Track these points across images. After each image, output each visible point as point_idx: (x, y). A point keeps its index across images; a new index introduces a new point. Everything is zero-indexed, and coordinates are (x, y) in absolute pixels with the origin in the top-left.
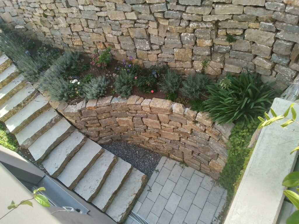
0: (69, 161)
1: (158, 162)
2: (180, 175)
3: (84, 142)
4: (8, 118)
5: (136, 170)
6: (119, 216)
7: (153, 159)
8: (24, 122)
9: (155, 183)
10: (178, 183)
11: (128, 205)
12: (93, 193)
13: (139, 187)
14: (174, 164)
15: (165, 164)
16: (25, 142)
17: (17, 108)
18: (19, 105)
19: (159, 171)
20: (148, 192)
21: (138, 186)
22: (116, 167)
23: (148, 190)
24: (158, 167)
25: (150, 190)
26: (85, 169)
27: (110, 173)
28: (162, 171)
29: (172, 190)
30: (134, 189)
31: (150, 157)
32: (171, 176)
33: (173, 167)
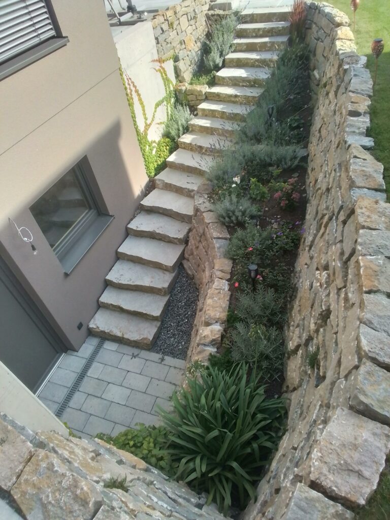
0: (151, 238)
1: (178, 357)
2: (158, 396)
3: (178, 243)
4: (184, 148)
5: (156, 326)
6: (96, 324)
7: (180, 347)
8: (182, 165)
9: (143, 361)
10: (145, 395)
11: (108, 331)
12: (115, 281)
13: (133, 338)
14: (176, 383)
15: (175, 368)
16: (160, 180)
17: (197, 148)
18: (201, 147)
19: (163, 363)
20: (131, 354)
21: (133, 336)
22: (154, 297)
23: (133, 354)
24: (169, 360)
25: (134, 356)
26: (141, 259)
27: (145, 294)
28: (163, 366)
29: (136, 389)
30: (130, 332)
31: (183, 343)
32: (155, 382)
33: (171, 383)
